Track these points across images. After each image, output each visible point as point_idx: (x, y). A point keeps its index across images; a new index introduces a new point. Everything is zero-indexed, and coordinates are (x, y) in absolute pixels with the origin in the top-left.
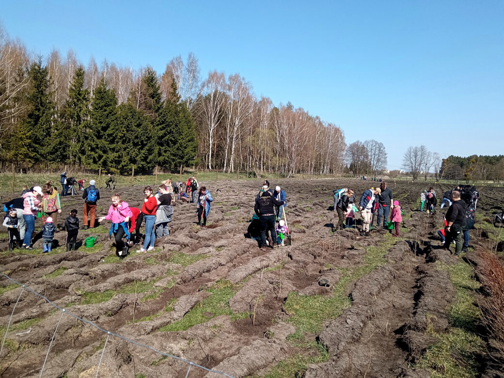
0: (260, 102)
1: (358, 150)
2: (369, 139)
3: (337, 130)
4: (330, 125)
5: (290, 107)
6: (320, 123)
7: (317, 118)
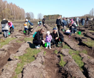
0: (4, 2)
1: (28, 14)
2: (30, 12)
3: (23, 10)
4: (21, 8)
5: (12, 3)
6: (19, 8)
7: (18, 6)
